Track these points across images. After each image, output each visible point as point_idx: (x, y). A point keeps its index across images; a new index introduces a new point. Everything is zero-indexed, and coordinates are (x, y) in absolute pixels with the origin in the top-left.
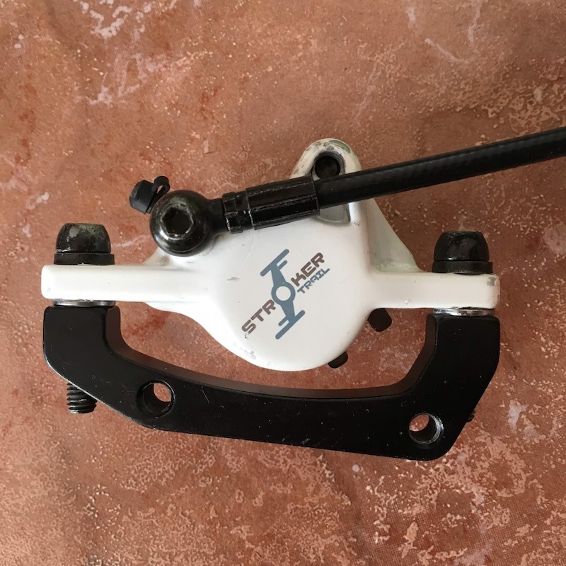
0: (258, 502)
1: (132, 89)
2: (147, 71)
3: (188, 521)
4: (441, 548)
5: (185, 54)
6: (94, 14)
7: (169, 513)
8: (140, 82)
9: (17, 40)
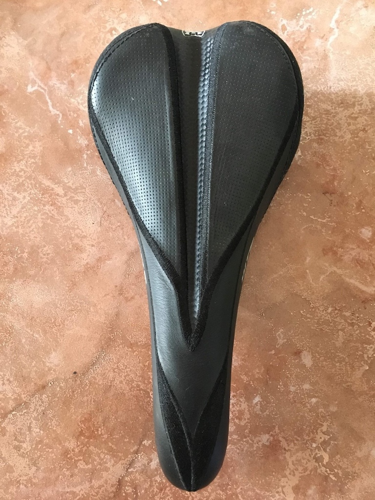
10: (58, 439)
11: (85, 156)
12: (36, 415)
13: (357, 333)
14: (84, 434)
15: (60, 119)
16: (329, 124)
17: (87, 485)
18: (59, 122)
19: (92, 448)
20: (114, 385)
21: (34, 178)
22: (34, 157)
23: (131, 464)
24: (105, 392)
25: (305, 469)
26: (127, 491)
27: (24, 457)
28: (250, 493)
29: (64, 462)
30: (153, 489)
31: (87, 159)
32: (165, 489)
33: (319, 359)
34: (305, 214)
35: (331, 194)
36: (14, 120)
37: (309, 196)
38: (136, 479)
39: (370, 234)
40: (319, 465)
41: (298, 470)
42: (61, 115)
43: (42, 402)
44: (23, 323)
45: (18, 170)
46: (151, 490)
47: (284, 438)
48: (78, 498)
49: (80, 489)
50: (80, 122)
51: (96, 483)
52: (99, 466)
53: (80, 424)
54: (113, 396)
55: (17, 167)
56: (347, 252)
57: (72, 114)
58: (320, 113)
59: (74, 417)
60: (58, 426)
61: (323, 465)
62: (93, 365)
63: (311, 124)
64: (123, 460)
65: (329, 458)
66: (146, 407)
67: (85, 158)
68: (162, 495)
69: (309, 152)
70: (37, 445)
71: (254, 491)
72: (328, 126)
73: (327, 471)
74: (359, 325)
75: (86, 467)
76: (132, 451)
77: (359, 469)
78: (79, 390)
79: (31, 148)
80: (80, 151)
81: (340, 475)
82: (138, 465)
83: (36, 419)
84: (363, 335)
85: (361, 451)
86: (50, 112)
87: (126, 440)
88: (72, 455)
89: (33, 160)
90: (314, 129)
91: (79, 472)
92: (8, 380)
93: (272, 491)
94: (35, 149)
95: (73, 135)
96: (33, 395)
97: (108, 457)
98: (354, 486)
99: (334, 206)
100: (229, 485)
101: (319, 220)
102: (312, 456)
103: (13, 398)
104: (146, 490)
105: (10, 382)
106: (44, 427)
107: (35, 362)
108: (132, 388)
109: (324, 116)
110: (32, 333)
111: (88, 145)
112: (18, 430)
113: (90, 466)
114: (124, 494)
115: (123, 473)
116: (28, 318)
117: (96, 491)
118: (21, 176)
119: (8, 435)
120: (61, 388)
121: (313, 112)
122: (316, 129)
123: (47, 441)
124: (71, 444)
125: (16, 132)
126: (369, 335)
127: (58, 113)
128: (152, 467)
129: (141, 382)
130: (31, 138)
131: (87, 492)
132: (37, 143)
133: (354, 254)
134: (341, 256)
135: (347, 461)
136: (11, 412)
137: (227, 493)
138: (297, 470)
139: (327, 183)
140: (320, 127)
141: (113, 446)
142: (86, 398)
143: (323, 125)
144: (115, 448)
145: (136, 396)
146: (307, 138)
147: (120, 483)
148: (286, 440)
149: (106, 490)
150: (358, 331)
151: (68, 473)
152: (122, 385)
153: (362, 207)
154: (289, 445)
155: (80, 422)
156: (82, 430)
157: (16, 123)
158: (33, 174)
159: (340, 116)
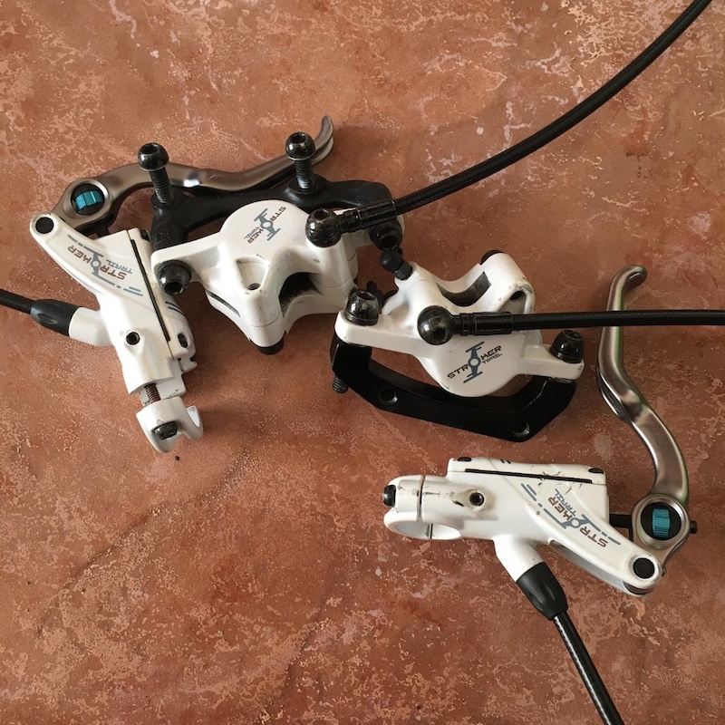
0: (354, 479)
1: (426, 218)
2: (440, 213)
3: (310, 464)
4: (436, 564)
5: (467, 218)
6: (432, 164)
7: (303, 454)
8: (433, 217)
9: (382, 151)
10: (176, 606)
11: (186, 100)
12: (134, 568)
13: (687, 397)
14: (222, 594)
15: (134, 30)
16: (632, 28)
17: (235, 679)
18: (132, 37)
19: (237, 616)
20: (269, 509)
21: (94, 145)
22: (91, 105)
23: (309, 639)
24: (255, 522)
25: (607, 631)
26: (304, 684)
27: (118, 640)
28: (515, 674)
29: (190, 644)
30: (348, 678)
31: (189, 106)
32: (370, 678)
33: (624, 446)
34: (592, 193)
35: (638, 156)
36: (45, 34)
37: (598, 161)
38: (319, 664)
39: (708, 225)
40: (629, 622)
41: (594, 632)
42: (134, 22)
43: (144, 545)
44: (97, 410)
45: (61, 130)
46: (346, 681)
47: (569, 580)
48: (219, 702)
49: (221, 688)
50: (172, 35)
51: (250, 676)
52: (253, 646)
53: (214, 577)
54: (268, 527)
55: (59, 125)
56: (669, 258)
57: (156, 20)
58: (615, 8)
59: (203, 566)
60: (175, 583)
61: (637, 622)
62: (230, 475)
63: (599, 28)
64: (293, 633)
65: (646, 608)
66: (328, 542)
67: (187, 103)
68: (364, 685)
69: (598, 81)
70: (140, 617)
71: (522, 670)
72: (630, 32)
73: (643, 631)
74: (690, 385)
75: (231, 649)
76: (308, 617)
77: (697, 625)
78: (208, 521)
79: (82, 87)
80: (176, 90)
81: (665, 636)
82: (321, 640)
83: (134, 573)
84: (698, 400)
85: (699, 594)
86: (114, 19)
87: (297, 600)
88: (204, 631)
89: (88, 111)
90: (605, 38)
91: (218, 659)
92: (78, 510)
93: (551, 669)
94: (91, 90)
95: (160, 59)
96: (126, 534)
97: (267, 629)
98: (689, 654)
99: (645, 178)
100: (479, 663)
101: (618, 204)
102: (617, 608)
103: (89, 540)
104: (336, 680)
105: (82, 514)
106: (150, 586)
107: (124, 477)
108: (301, 512)
109: (621, 13)
110: (114, 426)
111: (190, 79)
112: (103, 595)
113: (237, 647)
114: (299, 690)
115: (297, 654)
116: (105, 400)
117: (249, 688)
118: (68, 142)
119: (85, 605)
120: (175, 518)
121: (601, 5)
122: (608, 37)
123: (158, 611)
124: (201, 613)
125: (53, 59)
126: (709, 400)
127: (129, 18)
128: (345, 642)
129: (316, 500)
130: (82, 68)
131: (235, 690)
132: (94, 77)
133: (680, 262)
134: (659, 266)
135: (677, 613)
136: (89, 564)
137: (476, 677)
138: (592, 631)
139: (631, 136)
140: (615, 34)
141: (275, 611)
142: (221, 533)
143: (621, 31)
144: (278, 614)
145: (310, 526)
146: (593, 55)
147: (292, 672)
148: (573, 584)
149: (267, 685)
150: (690, 395)
151: (197, 662)
152: (283, 508)
153: (693, 178)
154: (576, 593)
155: (214, 574)
156: (218, 588)
157: (51, 40)
158: (91, 137)
159: (649, 13)
